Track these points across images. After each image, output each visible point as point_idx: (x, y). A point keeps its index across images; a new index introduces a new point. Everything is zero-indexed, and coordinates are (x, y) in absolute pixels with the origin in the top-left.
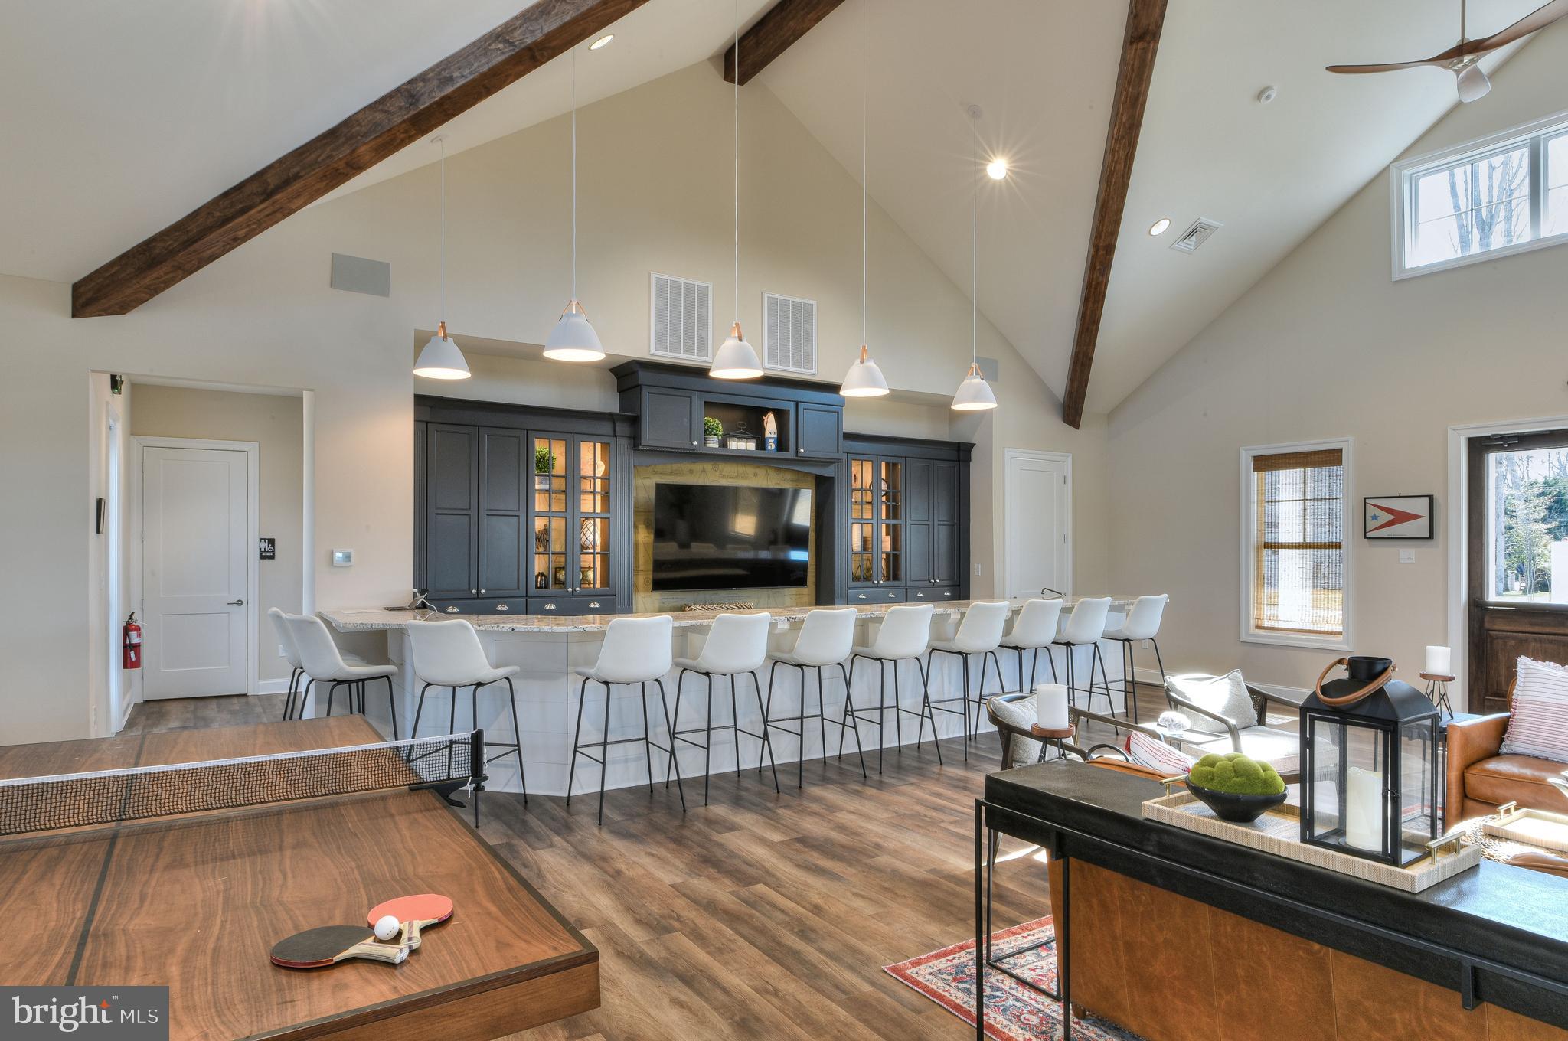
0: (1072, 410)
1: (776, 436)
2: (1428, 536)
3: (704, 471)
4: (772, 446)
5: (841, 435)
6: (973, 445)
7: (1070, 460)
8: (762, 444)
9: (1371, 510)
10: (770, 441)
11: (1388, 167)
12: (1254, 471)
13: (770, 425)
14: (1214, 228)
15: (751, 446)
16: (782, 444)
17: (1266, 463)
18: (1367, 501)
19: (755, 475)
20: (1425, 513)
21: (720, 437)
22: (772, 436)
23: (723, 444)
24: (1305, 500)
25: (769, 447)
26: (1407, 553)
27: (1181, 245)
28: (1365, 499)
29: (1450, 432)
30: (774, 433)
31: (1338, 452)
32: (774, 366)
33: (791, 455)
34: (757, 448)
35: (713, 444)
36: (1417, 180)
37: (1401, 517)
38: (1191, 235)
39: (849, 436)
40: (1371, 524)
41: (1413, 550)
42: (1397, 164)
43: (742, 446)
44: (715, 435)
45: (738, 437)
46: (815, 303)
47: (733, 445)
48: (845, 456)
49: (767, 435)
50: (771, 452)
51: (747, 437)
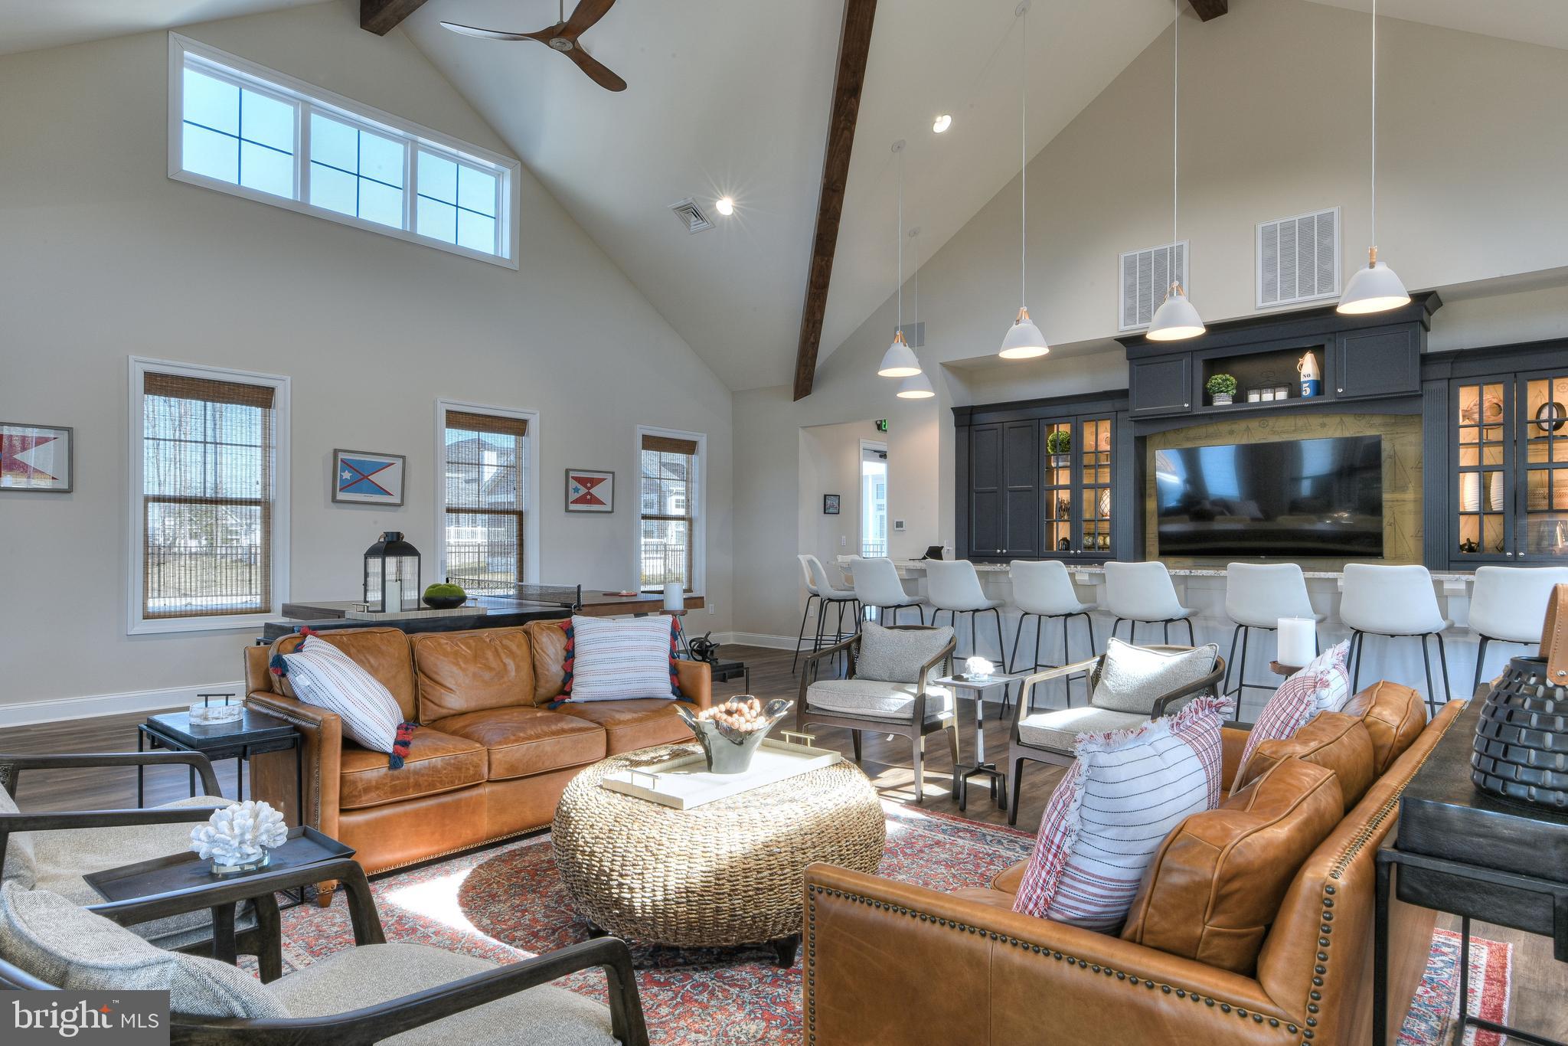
1: (1313, 377)
3: (1248, 429)
4: (1307, 391)
5: (1419, 359)
8: (1295, 391)
10: (1305, 385)
13: (1308, 366)
15: (1281, 395)
16: (1321, 384)
19: (1323, 425)
21: (1232, 393)
22: (1308, 378)
23: (1240, 398)
25: (1304, 393)
30: (1311, 375)
32: (1275, 303)
34: (1289, 396)
35: (1222, 401)
43: (1268, 397)
44: (1222, 392)
45: (1260, 388)
46: (1335, 210)
47: (1254, 398)
48: (1446, 383)
49: (1303, 379)
50: (1308, 398)
51: (1274, 387)
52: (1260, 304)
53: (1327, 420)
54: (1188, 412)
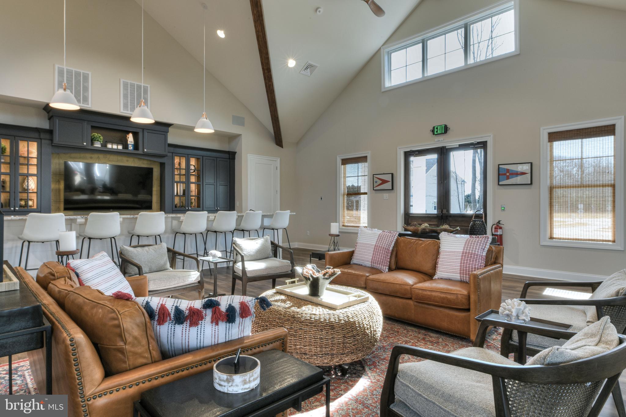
0: (278, 140)
1: (133, 143)
2: (391, 189)
3: (98, 158)
4: (131, 148)
5: (167, 145)
6: (236, 153)
7: (279, 160)
8: (126, 146)
9: (375, 180)
10: (130, 145)
11: (380, 49)
12: (342, 165)
13: (130, 138)
14: (316, 67)
15: (120, 147)
16: (136, 146)
17: (345, 162)
18: (374, 176)
19: (127, 161)
20: (390, 180)
21: (102, 142)
22: (131, 143)
23: (104, 145)
24: (358, 176)
25: (129, 148)
26: (386, 195)
27: (303, 72)
28: (373, 175)
29: (398, 149)
30: (132, 142)
31: (366, 157)
32: (127, 112)
33: (140, 152)
34: (123, 148)
35: (98, 145)
36: (391, 54)
37: (384, 182)
38: (307, 68)
39: (170, 145)
40: (375, 185)
41: (388, 194)
42: (384, 47)
43: (115, 147)
44: (99, 141)
45: (112, 143)
46: (149, 86)
47: (109, 146)
48: (171, 154)
49: (129, 143)
50: (130, 150)
51: (118, 143)
52: (122, 111)
53: (129, 159)
54: (85, 147)
